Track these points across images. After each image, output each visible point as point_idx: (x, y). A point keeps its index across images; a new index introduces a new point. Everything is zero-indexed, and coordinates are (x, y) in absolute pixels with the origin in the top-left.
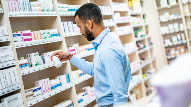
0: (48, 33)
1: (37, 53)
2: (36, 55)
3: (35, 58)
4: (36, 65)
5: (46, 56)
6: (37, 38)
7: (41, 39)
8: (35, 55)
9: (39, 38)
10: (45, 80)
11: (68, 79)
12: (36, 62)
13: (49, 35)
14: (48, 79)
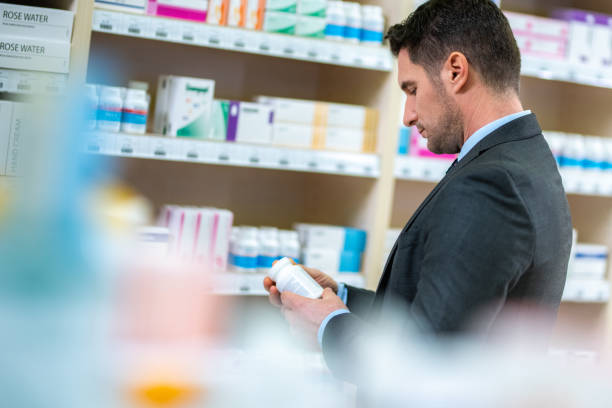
0: (316, 15)
1: (210, 84)
2: (199, 90)
3: (188, 101)
4: (184, 132)
5: (255, 111)
6: (234, 18)
7: (259, 27)
8: (190, 89)
9: (251, 22)
10: (208, 213)
11: (351, 255)
12: (185, 118)
13: (319, 24)
14: (226, 216)
